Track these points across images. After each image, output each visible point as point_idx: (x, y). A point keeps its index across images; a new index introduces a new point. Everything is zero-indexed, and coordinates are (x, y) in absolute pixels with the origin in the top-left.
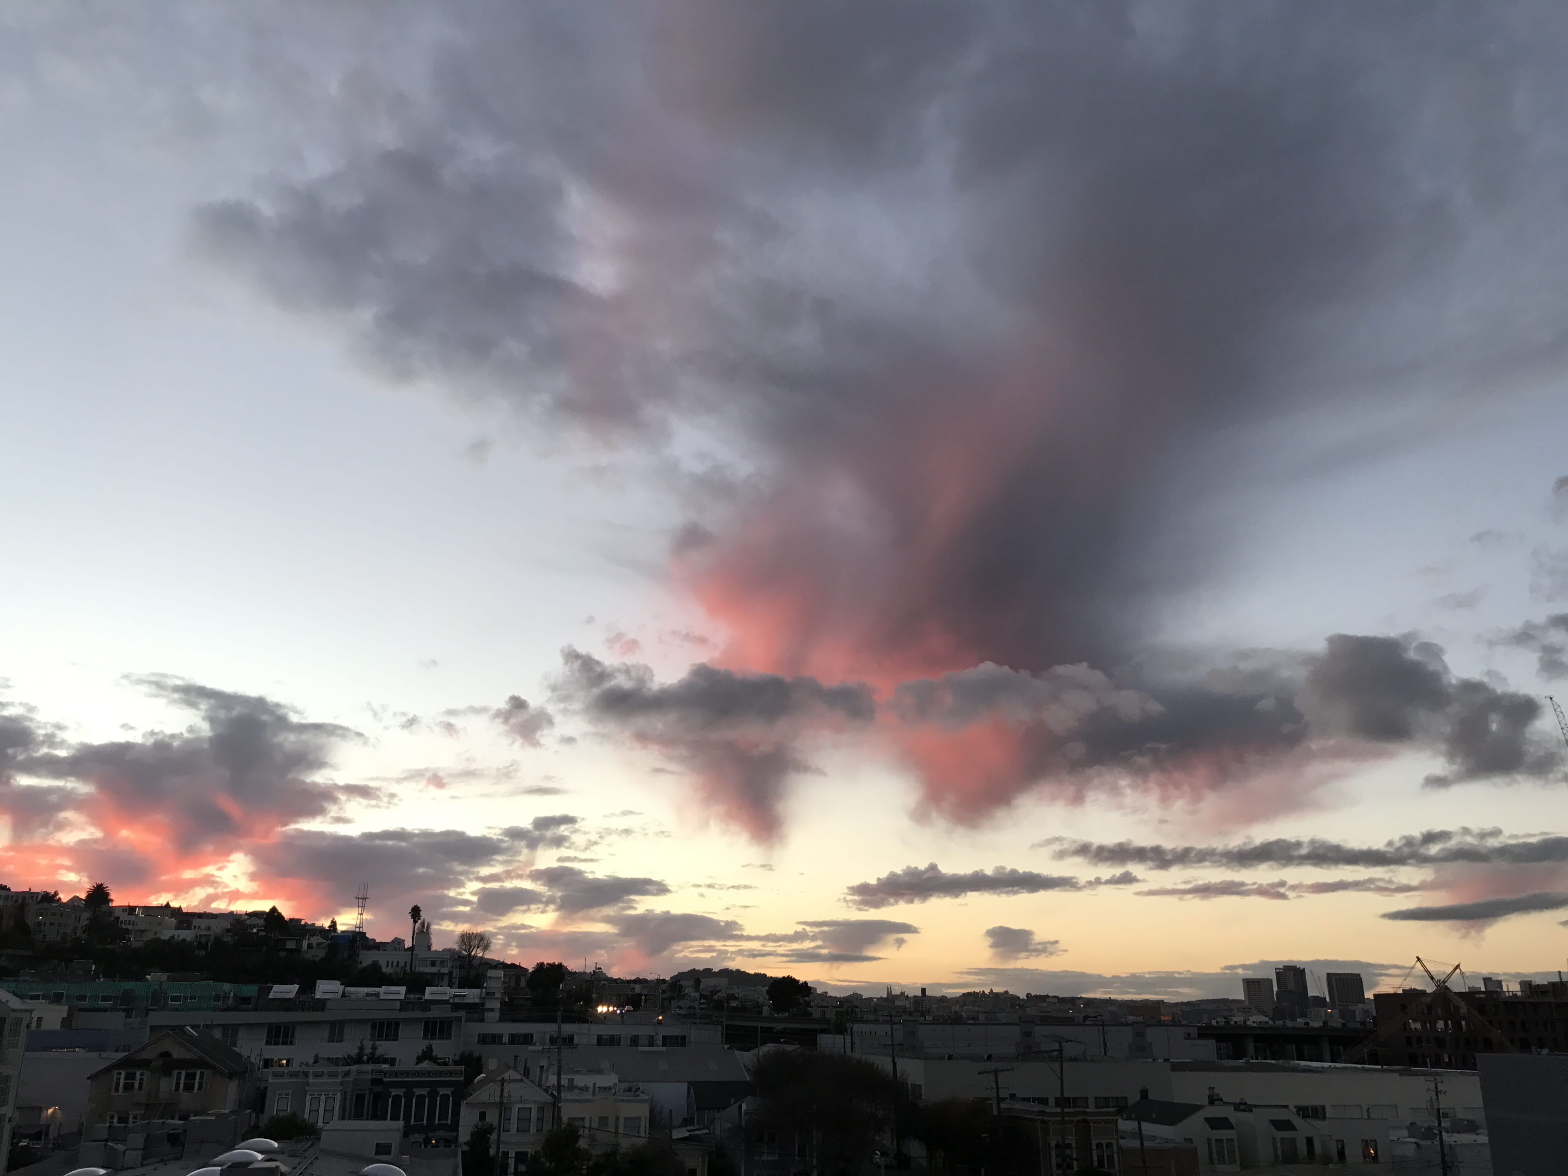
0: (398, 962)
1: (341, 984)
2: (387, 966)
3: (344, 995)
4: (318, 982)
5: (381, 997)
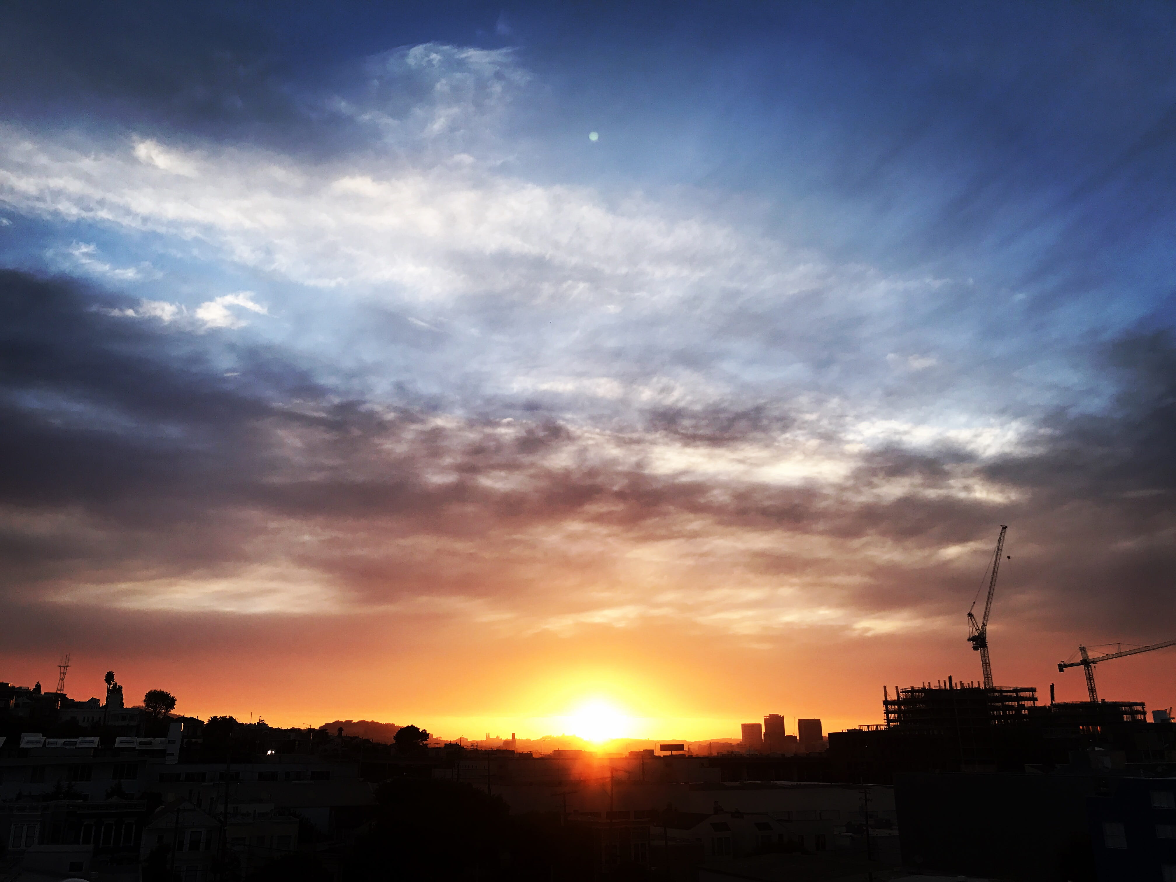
0: (93, 718)
1: (43, 736)
2: (84, 721)
3: (45, 744)
4: (23, 734)
5: (77, 746)
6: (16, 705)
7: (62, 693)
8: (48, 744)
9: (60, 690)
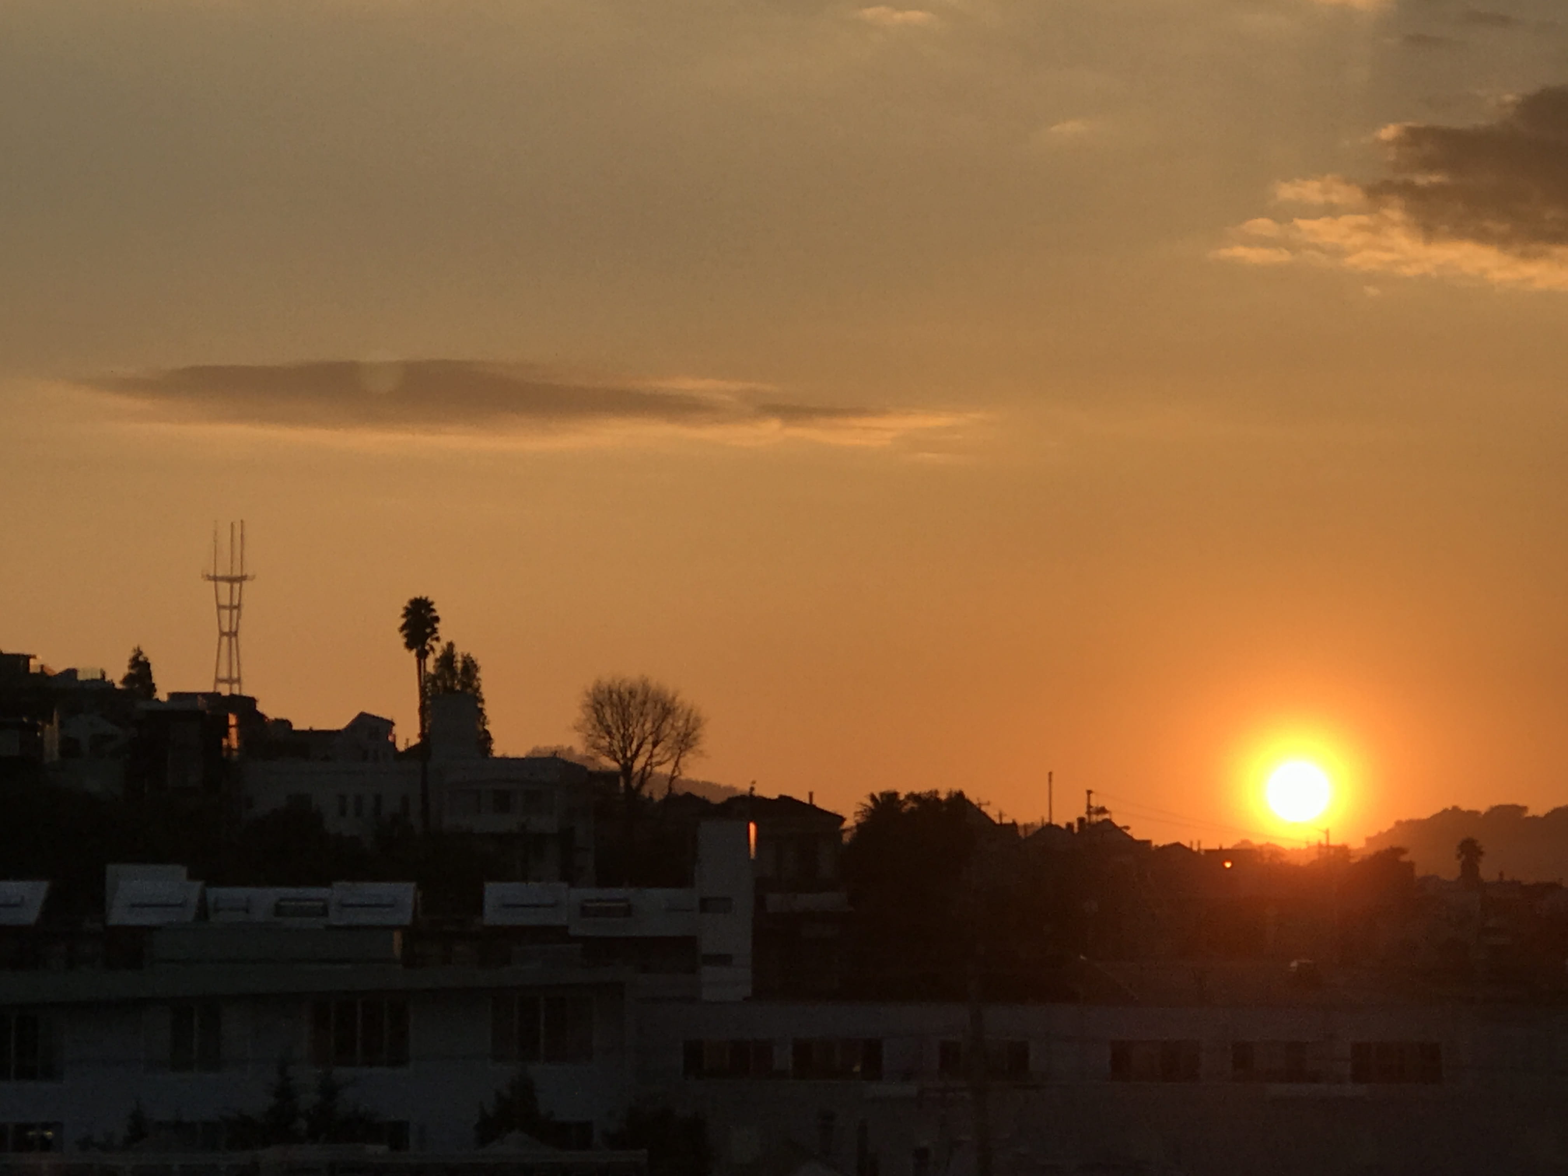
1: (191, 876)
2: (343, 813)
3: (203, 911)
4: (112, 869)
5: (334, 919)
6: (69, 747)
7: (236, 692)
8: (217, 910)
9: (230, 681)
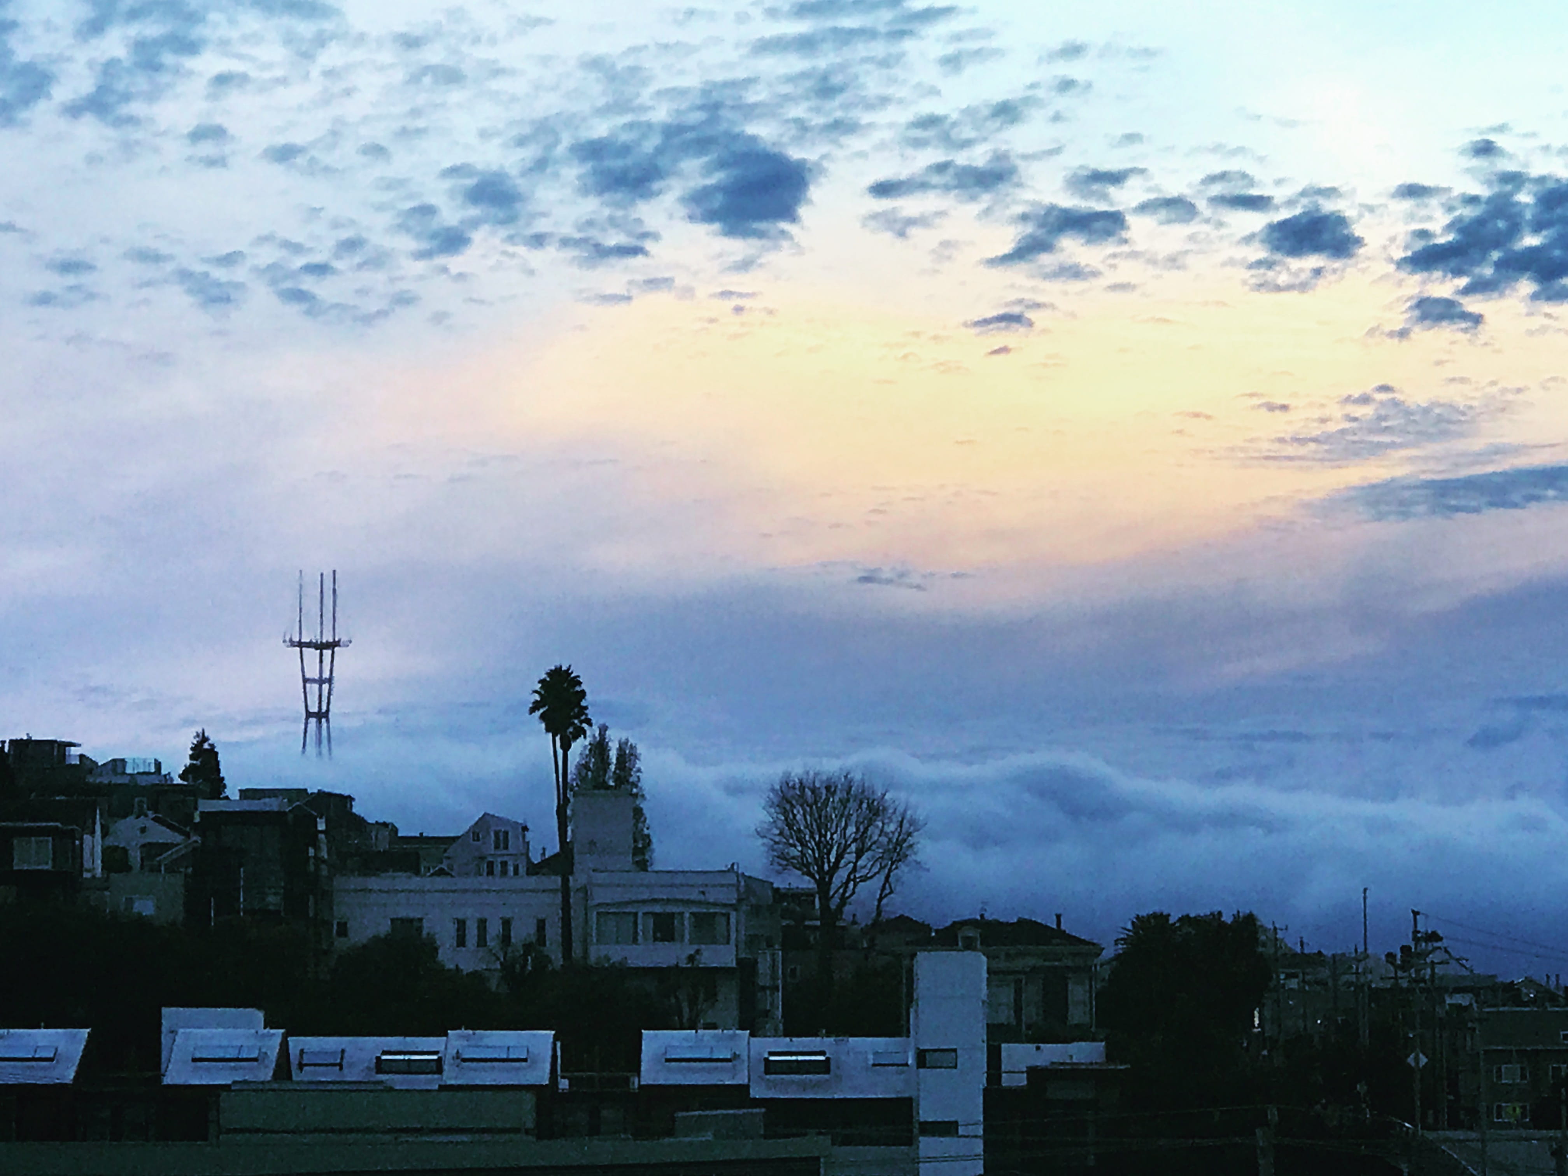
0: (507, 923)
1: (269, 1023)
2: (461, 941)
3: (285, 1069)
4: (169, 1015)
5: (451, 1078)
7: (329, 788)
8: (301, 1066)
